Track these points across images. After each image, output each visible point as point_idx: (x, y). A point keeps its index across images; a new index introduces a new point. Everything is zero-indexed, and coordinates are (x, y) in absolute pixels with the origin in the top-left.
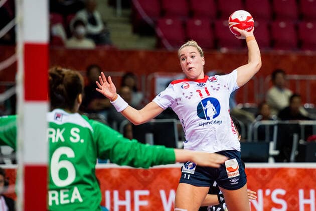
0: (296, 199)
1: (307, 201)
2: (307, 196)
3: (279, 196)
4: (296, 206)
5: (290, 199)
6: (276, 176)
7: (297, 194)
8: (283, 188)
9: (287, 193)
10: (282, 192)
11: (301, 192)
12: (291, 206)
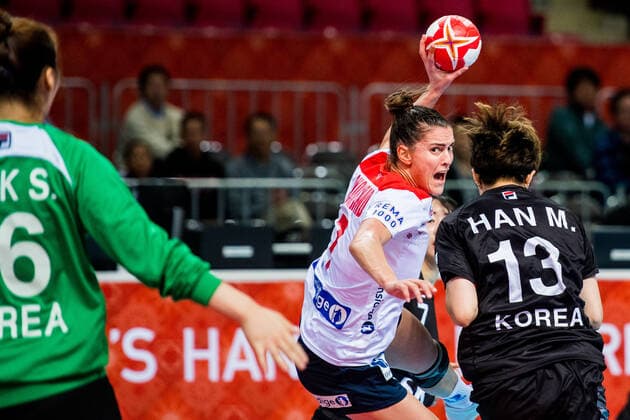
0: (177, 349)
1: (201, 355)
2: (201, 344)
3: (139, 344)
4: (177, 364)
5: (163, 349)
6: (133, 300)
7: (179, 339)
8: (148, 326)
9: (158, 337)
10: (147, 335)
11: (189, 335)
12: (164, 364)
